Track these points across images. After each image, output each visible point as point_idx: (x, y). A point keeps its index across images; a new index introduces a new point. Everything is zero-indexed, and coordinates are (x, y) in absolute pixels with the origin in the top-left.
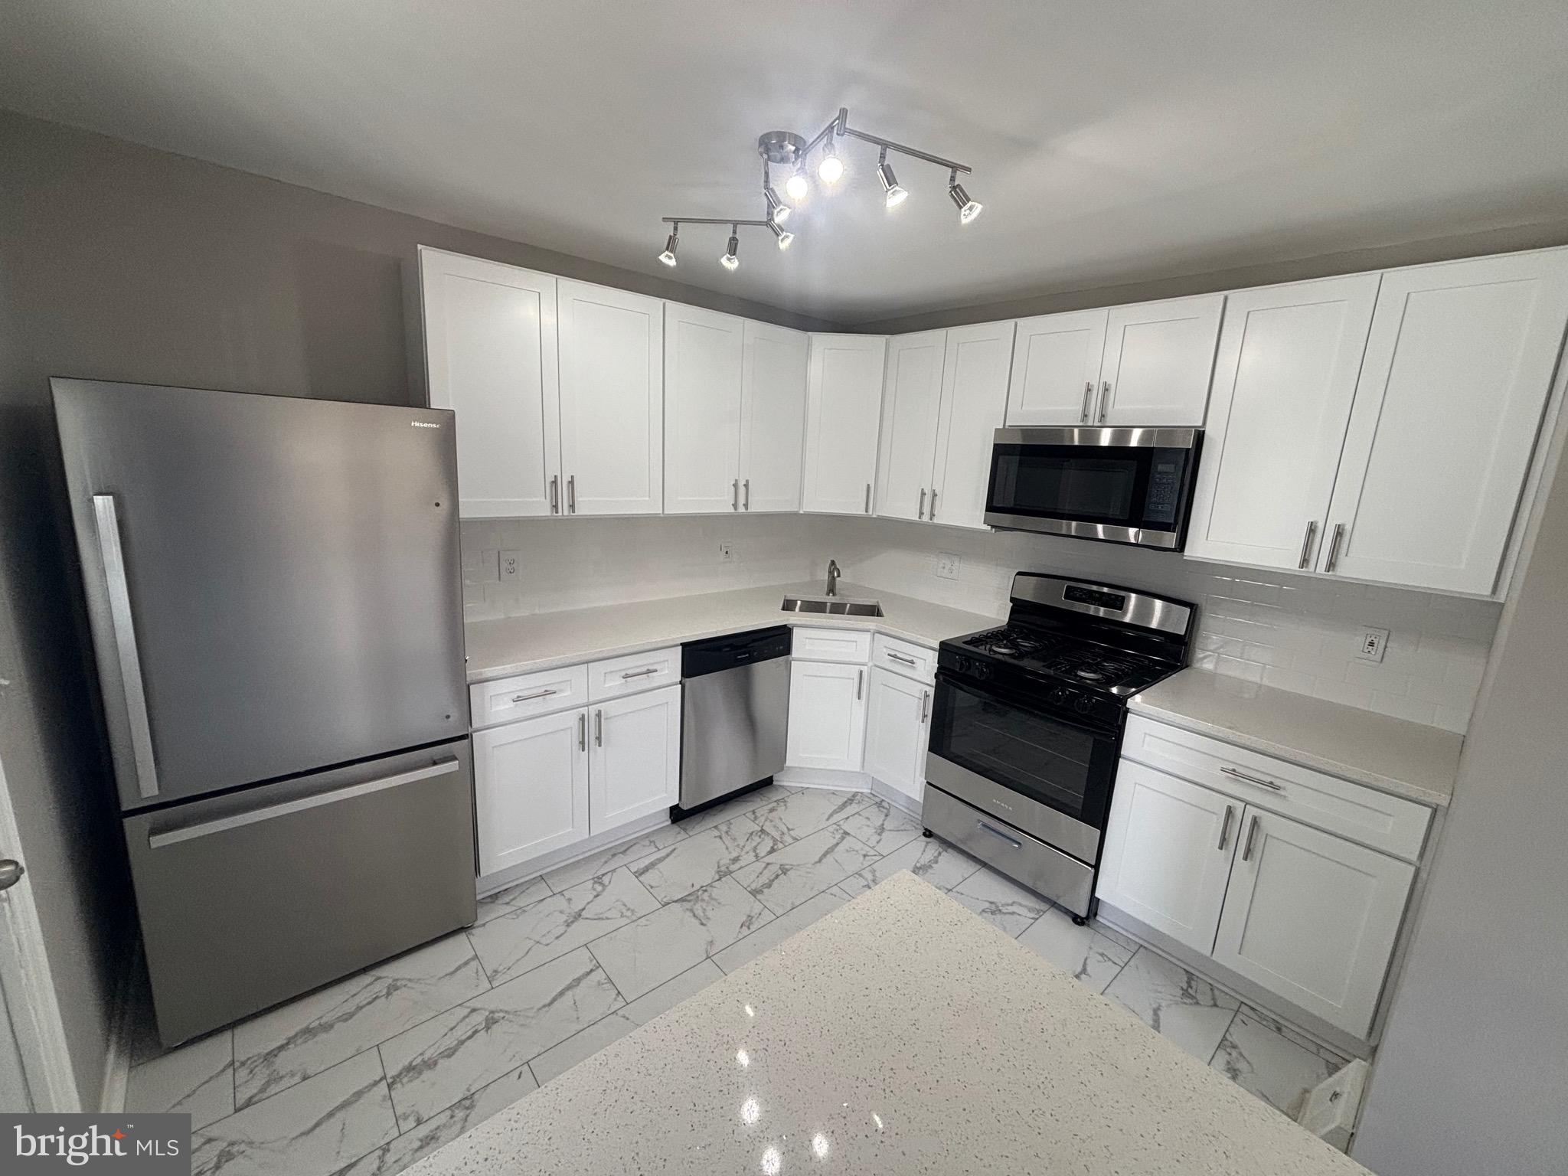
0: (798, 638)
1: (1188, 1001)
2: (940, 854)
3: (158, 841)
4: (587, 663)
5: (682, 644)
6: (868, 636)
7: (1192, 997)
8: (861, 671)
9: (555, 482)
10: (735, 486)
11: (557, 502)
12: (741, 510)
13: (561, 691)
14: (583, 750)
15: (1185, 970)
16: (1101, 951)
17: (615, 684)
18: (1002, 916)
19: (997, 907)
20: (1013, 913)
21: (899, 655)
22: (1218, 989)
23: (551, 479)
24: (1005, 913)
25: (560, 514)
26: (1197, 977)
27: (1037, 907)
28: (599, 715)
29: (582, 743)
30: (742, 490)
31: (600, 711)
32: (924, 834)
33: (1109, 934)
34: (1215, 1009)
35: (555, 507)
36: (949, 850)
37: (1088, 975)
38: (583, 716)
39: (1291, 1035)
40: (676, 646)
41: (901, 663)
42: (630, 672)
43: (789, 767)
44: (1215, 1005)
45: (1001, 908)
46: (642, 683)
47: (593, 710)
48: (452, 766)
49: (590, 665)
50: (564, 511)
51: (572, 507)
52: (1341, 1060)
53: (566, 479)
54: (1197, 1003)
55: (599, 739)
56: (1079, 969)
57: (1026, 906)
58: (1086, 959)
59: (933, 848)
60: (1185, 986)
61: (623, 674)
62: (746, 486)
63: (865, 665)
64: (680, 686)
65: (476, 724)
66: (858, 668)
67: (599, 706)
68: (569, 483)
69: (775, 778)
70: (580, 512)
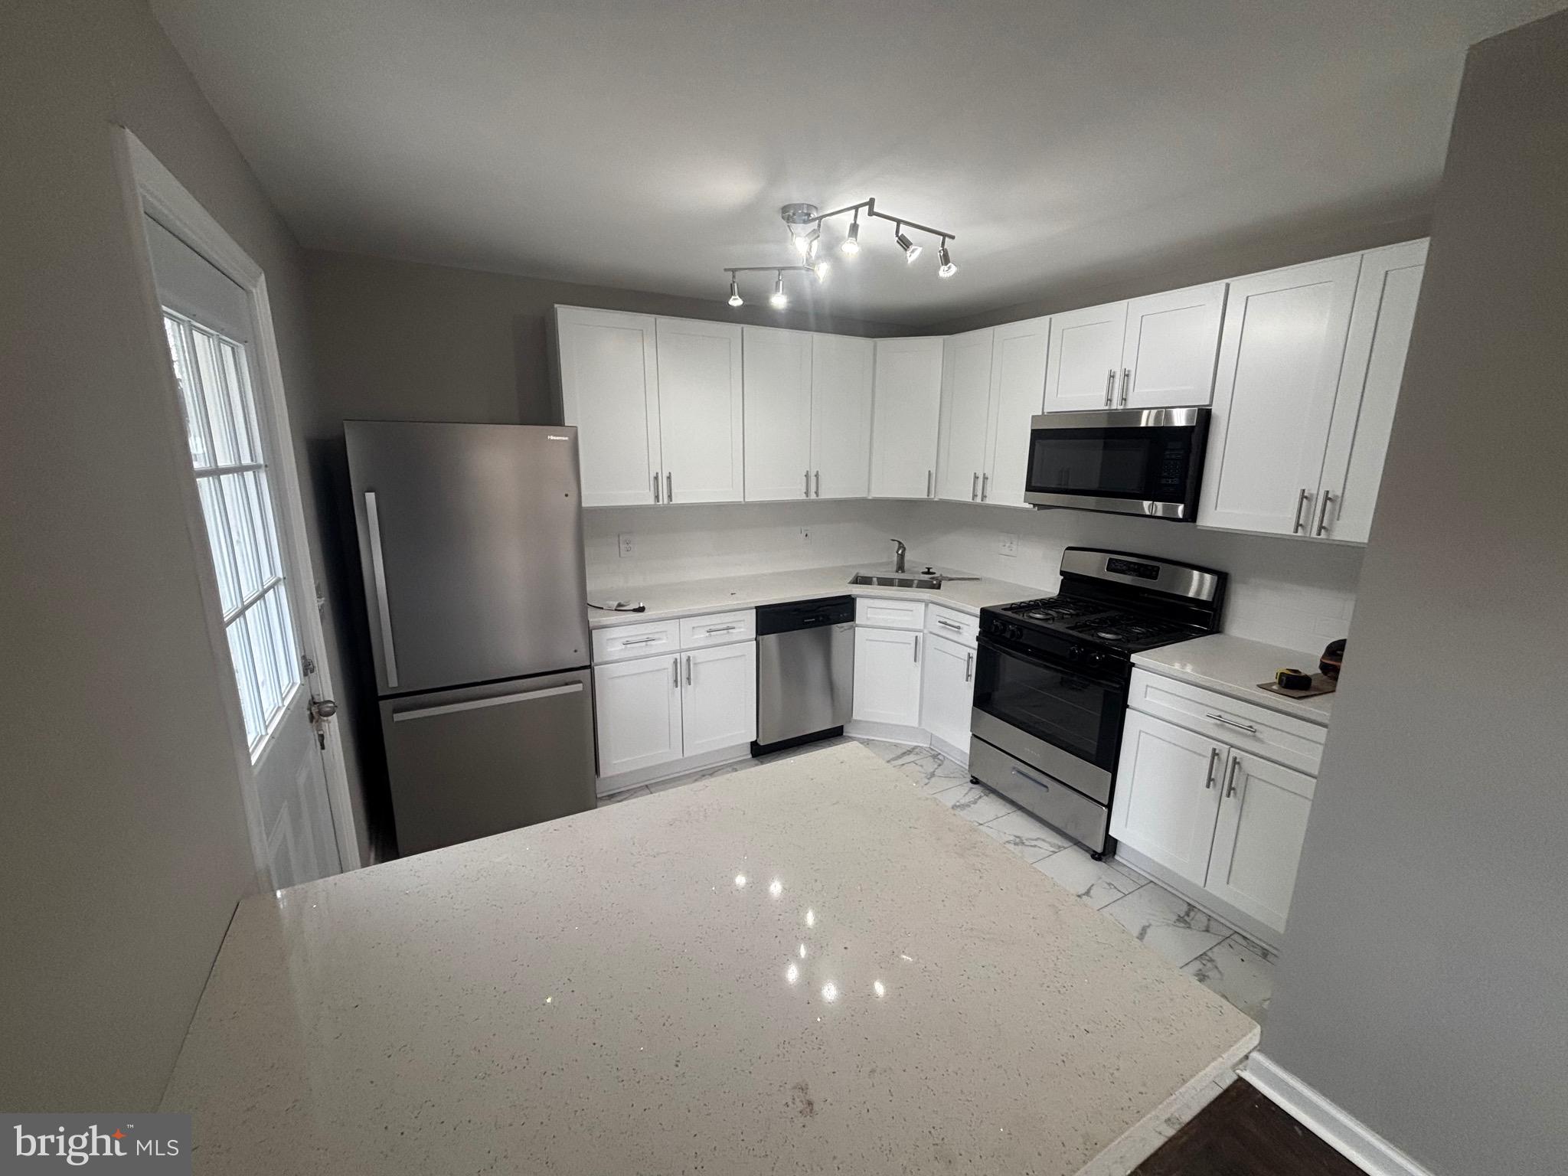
0: (860, 604)
1: (1182, 925)
2: (980, 797)
3: (399, 717)
4: (679, 618)
5: (756, 608)
6: (923, 605)
7: (1186, 923)
8: (917, 637)
9: (656, 478)
10: (807, 476)
11: (658, 492)
12: (813, 496)
13: (659, 639)
14: (677, 686)
15: (1187, 902)
16: (1109, 881)
17: (701, 637)
18: (1024, 848)
19: (1023, 840)
20: (1035, 846)
21: (949, 622)
22: (1215, 919)
23: (653, 475)
24: (1029, 845)
25: (661, 503)
26: (1198, 909)
27: (1060, 844)
28: (689, 660)
29: (676, 681)
30: (813, 480)
31: (689, 657)
32: (972, 782)
33: (1124, 870)
34: (1208, 934)
35: (657, 497)
36: (991, 795)
37: (1090, 896)
38: (676, 659)
40: (751, 608)
41: (949, 629)
42: (712, 628)
43: (856, 721)
44: (1207, 931)
46: (720, 637)
47: (684, 656)
48: (578, 687)
49: (681, 620)
50: (664, 500)
51: (670, 497)
53: (665, 475)
54: (1189, 928)
55: (689, 679)
56: (1082, 890)
57: (1049, 842)
58: (1092, 885)
59: (977, 791)
60: (1182, 914)
61: (708, 628)
62: (817, 476)
63: (920, 631)
64: (755, 642)
65: (596, 659)
66: (915, 634)
67: (689, 653)
68: (669, 478)
69: (845, 730)
70: (675, 501)
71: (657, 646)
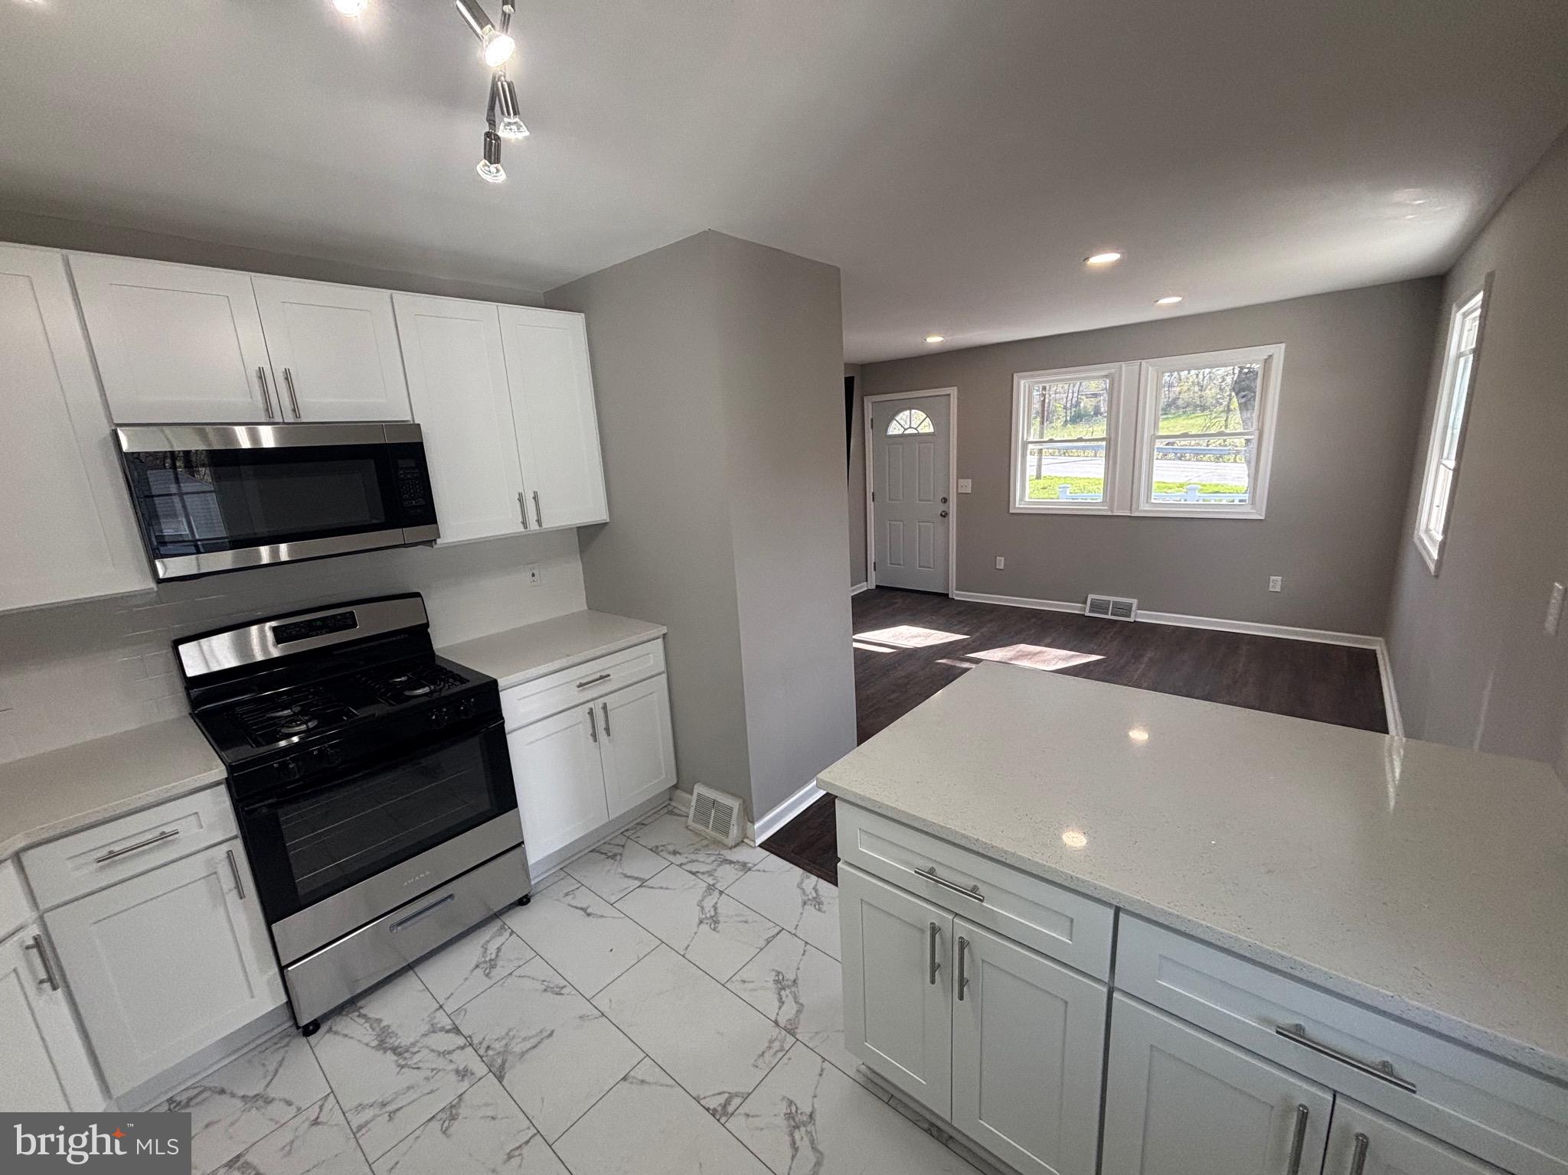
1: (618, 857)
2: (364, 1016)
7: (615, 855)
15: (591, 851)
16: (562, 894)
18: (499, 958)
19: (485, 962)
20: (499, 949)
22: (611, 840)
24: (497, 956)
26: (597, 847)
27: (496, 928)
32: (308, 1034)
33: (542, 887)
34: (626, 846)
37: (588, 908)
39: (649, 820)
44: (623, 846)
45: (487, 959)
52: (666, 808)
54: (622, 853)
56: (582, 913)
57: (492, 938)
58: (569, 905)
60: (604, 856)
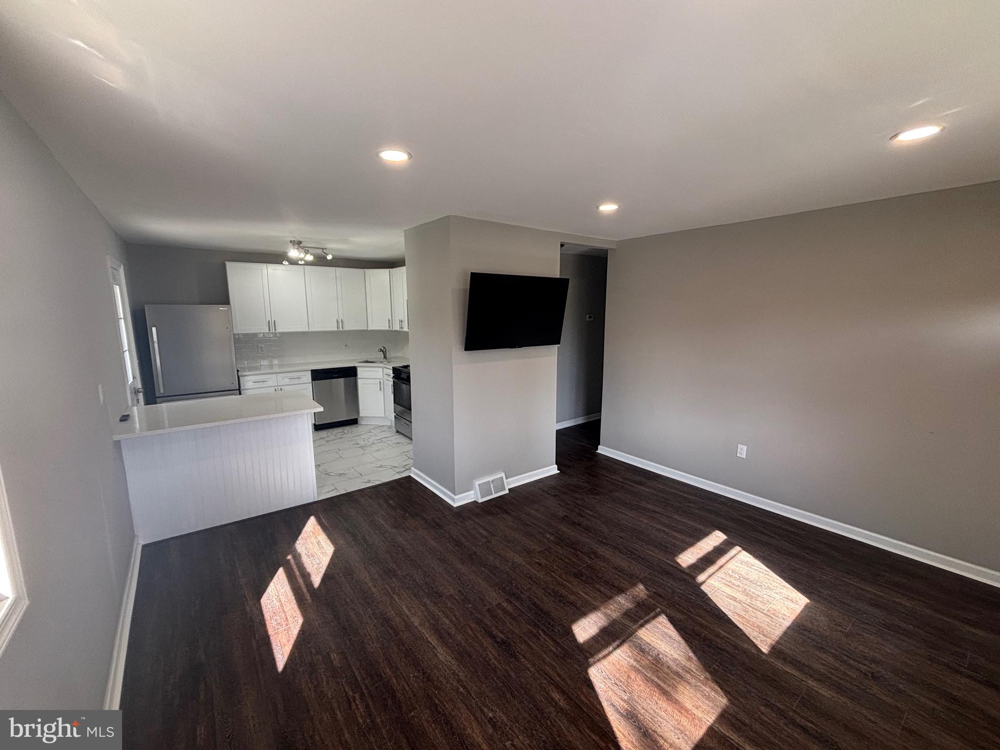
0: (359, 370)
4: (276, 373)
5: (312, 370)
6: (381, 369)
8: (380, 381)
9: (269, 322)
10: (338, 321)
11: (270, 327)
12: (341, 329)
13: (268, 381)
17: (287, 381)
21: (386, 373)
25: (271, 331)
30: (340, 323)
35: (270, 329)
38: (276, 389)
40: (309, 370)
41: (388, 376)
42: (292, 378)
43: (362, 417)
46: (296, 381)
47: (280, 388)
49: (278, 374)
50: (273, 331)
51: (275, 329)
61: (290, 378)
63: (381, 379)
64: (311, 384)
65: (242, 388)
66: (379, 380)
67: (282, 387)
68: (274, 322)
69: (359, 420)
70: (277, 331)
71: (266, 384)
